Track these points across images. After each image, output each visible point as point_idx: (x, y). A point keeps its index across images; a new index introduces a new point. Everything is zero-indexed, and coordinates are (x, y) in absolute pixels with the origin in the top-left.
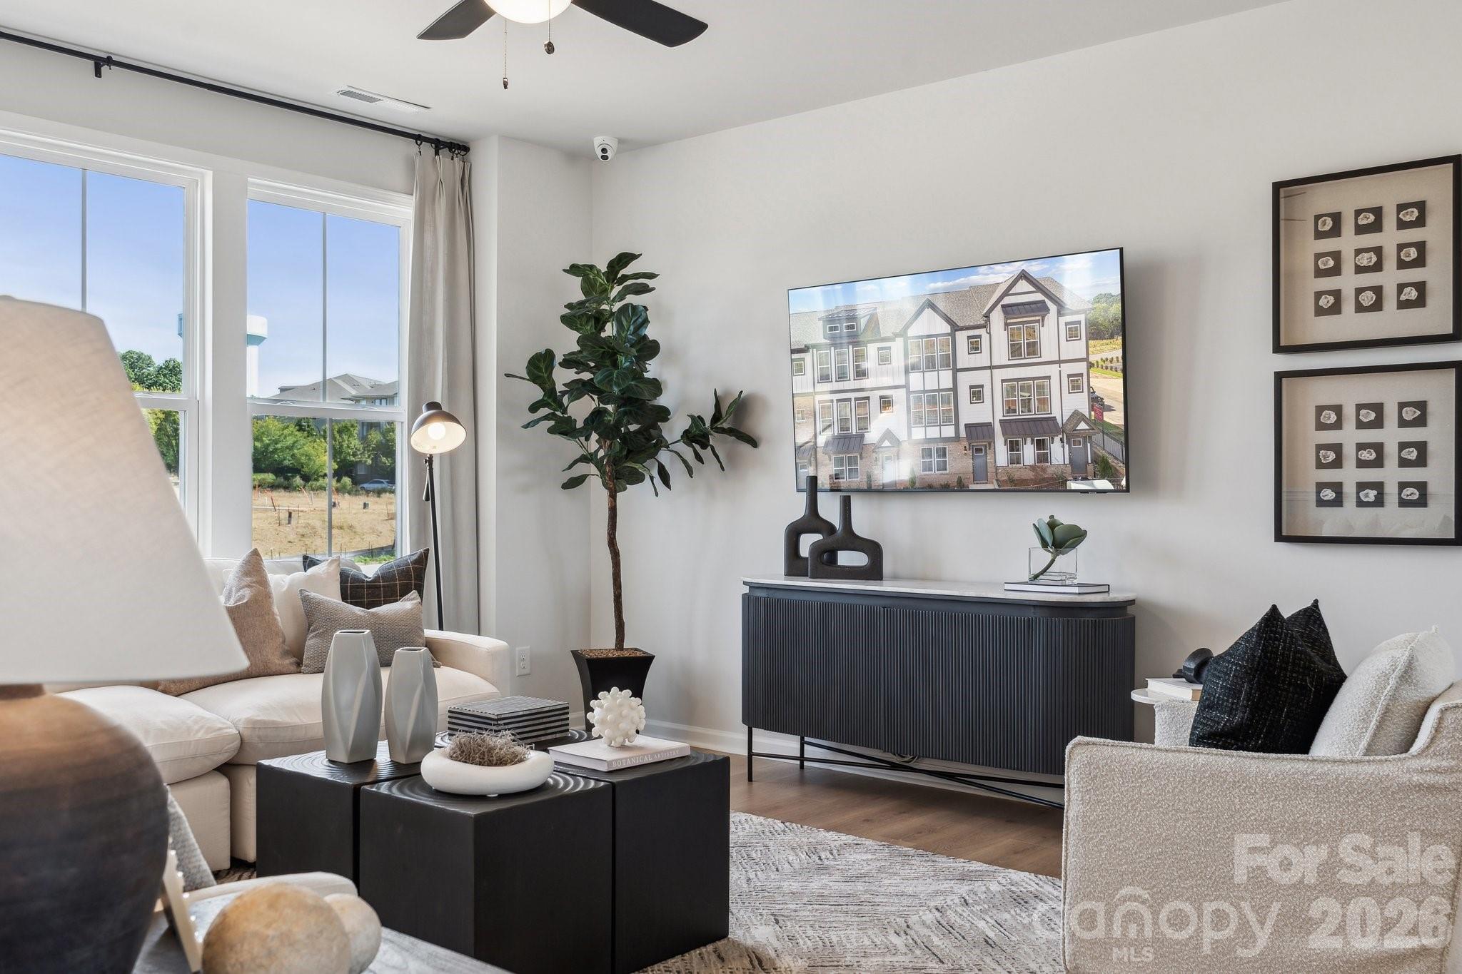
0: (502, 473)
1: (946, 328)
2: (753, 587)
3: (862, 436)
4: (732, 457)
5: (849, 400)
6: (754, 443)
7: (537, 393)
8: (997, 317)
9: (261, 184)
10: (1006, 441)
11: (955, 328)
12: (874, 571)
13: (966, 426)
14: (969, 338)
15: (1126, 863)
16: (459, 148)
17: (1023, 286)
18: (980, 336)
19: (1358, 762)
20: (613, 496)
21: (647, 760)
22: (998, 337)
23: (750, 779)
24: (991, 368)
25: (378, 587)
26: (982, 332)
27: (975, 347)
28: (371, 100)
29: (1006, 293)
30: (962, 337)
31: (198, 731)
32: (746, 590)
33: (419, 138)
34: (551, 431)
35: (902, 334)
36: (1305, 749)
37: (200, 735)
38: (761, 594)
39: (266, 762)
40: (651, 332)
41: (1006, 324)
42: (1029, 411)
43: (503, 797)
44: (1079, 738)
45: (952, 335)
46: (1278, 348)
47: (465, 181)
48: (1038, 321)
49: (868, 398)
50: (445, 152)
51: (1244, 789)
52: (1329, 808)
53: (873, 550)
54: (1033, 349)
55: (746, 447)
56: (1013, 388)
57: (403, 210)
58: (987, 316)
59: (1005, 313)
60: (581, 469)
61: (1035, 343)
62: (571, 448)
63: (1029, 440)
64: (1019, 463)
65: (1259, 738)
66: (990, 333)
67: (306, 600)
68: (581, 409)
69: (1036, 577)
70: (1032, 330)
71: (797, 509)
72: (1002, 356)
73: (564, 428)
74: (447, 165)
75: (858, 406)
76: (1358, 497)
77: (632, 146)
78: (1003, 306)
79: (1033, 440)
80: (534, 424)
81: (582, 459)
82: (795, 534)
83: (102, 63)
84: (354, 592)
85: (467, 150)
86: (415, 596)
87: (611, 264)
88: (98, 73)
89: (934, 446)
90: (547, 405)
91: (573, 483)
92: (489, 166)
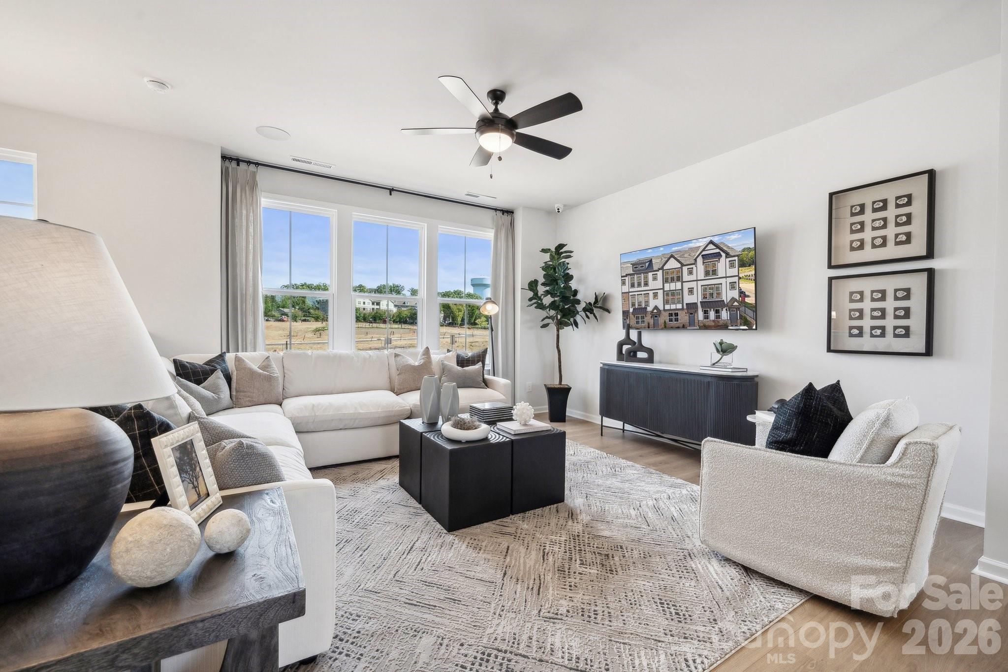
0: (522, 323)
1: (679, 265)
2: (604, 364)
3: (646, 308)
4: (601, 317)
5: (642, 294)
6: (608, 311)
7: (531, 294)
8: (700, 260)
9: (444, 228)
10: (703, 310)
11: (683, 265)
12: (650, 360)
13: (686, 304)
14: (688, 269)
15: (729, 498)
16: (509, 212)
17: (711, 246)
18: (692, 268)
19: (854, 466)
20: (558, 331)
21: (531, 431)
22: (700, 268)
23: (602, 435)
24: (697, 280)
25: (469, 360)
26: (694, 266)
27: (690, 272)
28: (477, 197)
29: (704, 250)
30: (685, 269)
31: (396, 407)
32: (602, 365)
33: (496, 210)
34: (536, 307)
35: (662, 268)
37: (397, 409)
38: (606, 367)
39: (401, 421)
40: (570, 272)
41: (704, 263)
42: (713, 298)
43: (468, 442)
44: (709, 438)
45: (681, 268)
46: (830, 266)
47: (512, 224)
48: (717, 261)
49: (648, 294)
50: (506, 214)
51: (789, 471)
52: (836, 487)
53: (650, 352)
54: (715, 272)
55: (606, 313)
56: (706, 288)
57: (490, 235)
58: (696, 260)
59: (703, 258)
60: (547, 321)
61: (716, 270)
62: (543, 313)
63: (712, 310)
64: (708, 319)
65: (801, 446)
66: (696, 267)
67: (443, 364)
68: (547, 300)
69: (714, 364)
70: (714, 265)
71: (622, 335)
72: (701, 275)
73: (541, 306)
74: (506, 218)
75: (645, 297)
76: (871, 333)
77: (569, 207)
78: (702, 256)
79: (714, 310)
80: (531, 305)
81: (547, 317)
82: (620, 345)
83: (391, 190)
84: (462, 362)
85: (513, 213)
86: (480, 364)
87: (556, 248)
88: (391, 194)
89: (673, 312)
90: (535, 299)
91: (545, 326)
92: (519, 217)
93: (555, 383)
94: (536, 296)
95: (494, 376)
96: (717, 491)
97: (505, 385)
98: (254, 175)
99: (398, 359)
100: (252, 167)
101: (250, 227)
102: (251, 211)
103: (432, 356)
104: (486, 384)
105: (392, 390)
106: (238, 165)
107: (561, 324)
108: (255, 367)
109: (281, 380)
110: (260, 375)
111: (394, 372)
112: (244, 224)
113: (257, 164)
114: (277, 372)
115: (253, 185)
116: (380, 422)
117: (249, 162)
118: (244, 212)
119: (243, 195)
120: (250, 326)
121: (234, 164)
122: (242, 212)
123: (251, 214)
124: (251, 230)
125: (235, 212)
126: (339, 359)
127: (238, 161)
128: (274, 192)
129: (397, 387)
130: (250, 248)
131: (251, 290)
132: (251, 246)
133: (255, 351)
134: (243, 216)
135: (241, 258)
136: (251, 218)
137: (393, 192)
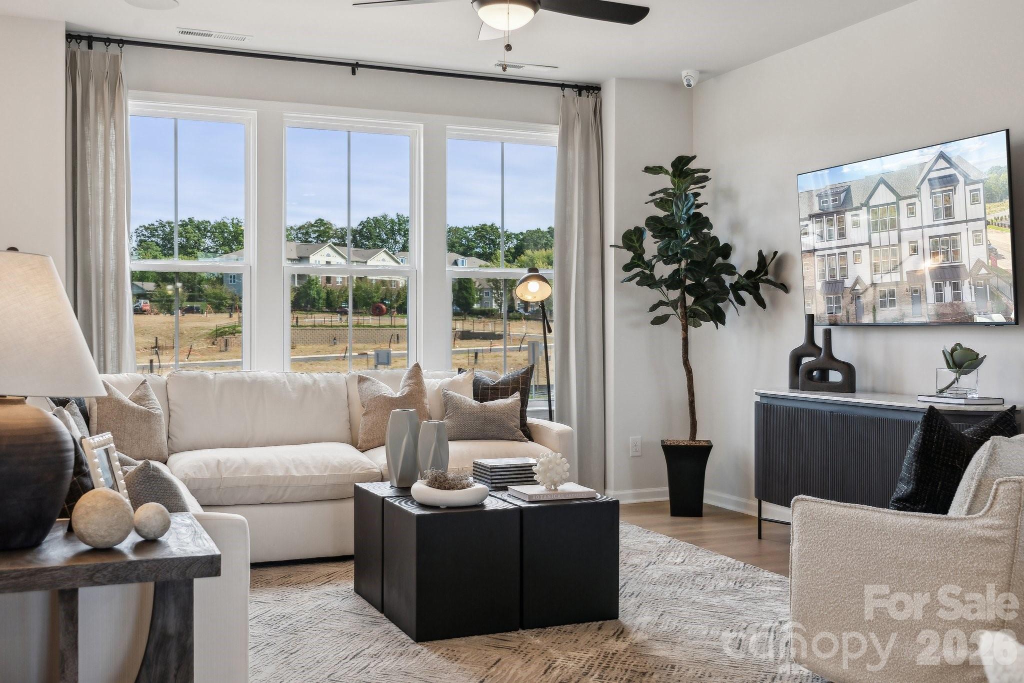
0: (618, 314)
1: (893, 199)
2: (763, 396)
3: (843, 282)
4: (774, 302)
5: (833, 255)
6: (785, 288)
7: (628, 256)
8: (925, 187)
9: (455, 129)
10: (933, 284)
11: (900, 198)
12: (849, 386)
13: (907, 272)
14: (908, 205)
15: (821, 584)
16: (592, 89)
17: (942, 163)
18: (914, 204)
20: (685, 330)
21: (559, 498)
22: (926, 205)
23: (760, 537)
24: (922, 227)
25: (498, 389)
26: (916, 200)
27: (912, 213)
28: (519, 67)
29: (930, 171)
30: (903, 204)
31: (356, 469)
32: (758, 399)
33: (563, 86)
34: (638, 283)
35: (866, 204)
36: (945, 511)
37: (356, 472)
38: (765, 401)
39: (357, 484)
40: (704, 211)
41: (932, 194)
42: (948, 260)
43: (449, 508)
45: (897, 203)
47: (598, 112)
48: (951, 190)
49: (846, 253)
50: (584, 92)
53: (848, 370)
54: (949, 212)
55: (781, 292)
56: (937, 242)
58: (919, 188)
59: (931, 185)
60: (662, 311)
61: (950, 207)
62: (654, 295)
63: (948, 283)
64: (942, 301)
65: (923, 504)
66: (920, 201)
67: (445, 395)
68: (663, 269)
69: (941, 391)
70: (948, 197)
71: (800, 340)
72: (928, 219)
73: (648, 281)
74: (588, 101)
75: (841, 259)
78: (930, 180)
79: (950, 283)
80: (630, 279)
81: (661, 303)
82: (796, 358)
83: (355, 67)
84: (483, 392)
85: (599, 90)
86: (517, 395)
87: (674, 165)
88: (354, 73)
89: (888, 290)
90: (638, 266)
91: (659, 321)
92: (610, 99)
93: (681, 436)
94: (638, 259)
95: (551, 419)
96: (807, 575)
97: (561, 435)
98: (116, 61)
99: (365, 385)
100: (113, 48)
101: (111, 152)
102: (112, 124)
103: (425, 380)
104: (528, 433)
105: (354, 443)
106: (91, 47)
107: (690, 318)
108: (125, 398)
109: (164, 421)
110: (133, 410)
111: (358, 410)
112: (101, 149)
113: (121, 42)
114: (158, 407)
115: (115, 81)
116: (328, 494)
117: (108, 41)
118: (101, 128)
119: (99, 97)
120: (111, 328)
121: (85, 45)
122: (98, 127)
123: (112, 131)
124: (112, 159)
125: (86, 128)
126: (259, 387)
127: (91, 40)
128: (148, 87)
129: (361, 437)
130: (111, 191)
131: (112, 264)
132: (112, 188)
133: (119, 371)
134: (99, 136)
135: (96, 210)
136: (112, 138)
137: (359, 71)
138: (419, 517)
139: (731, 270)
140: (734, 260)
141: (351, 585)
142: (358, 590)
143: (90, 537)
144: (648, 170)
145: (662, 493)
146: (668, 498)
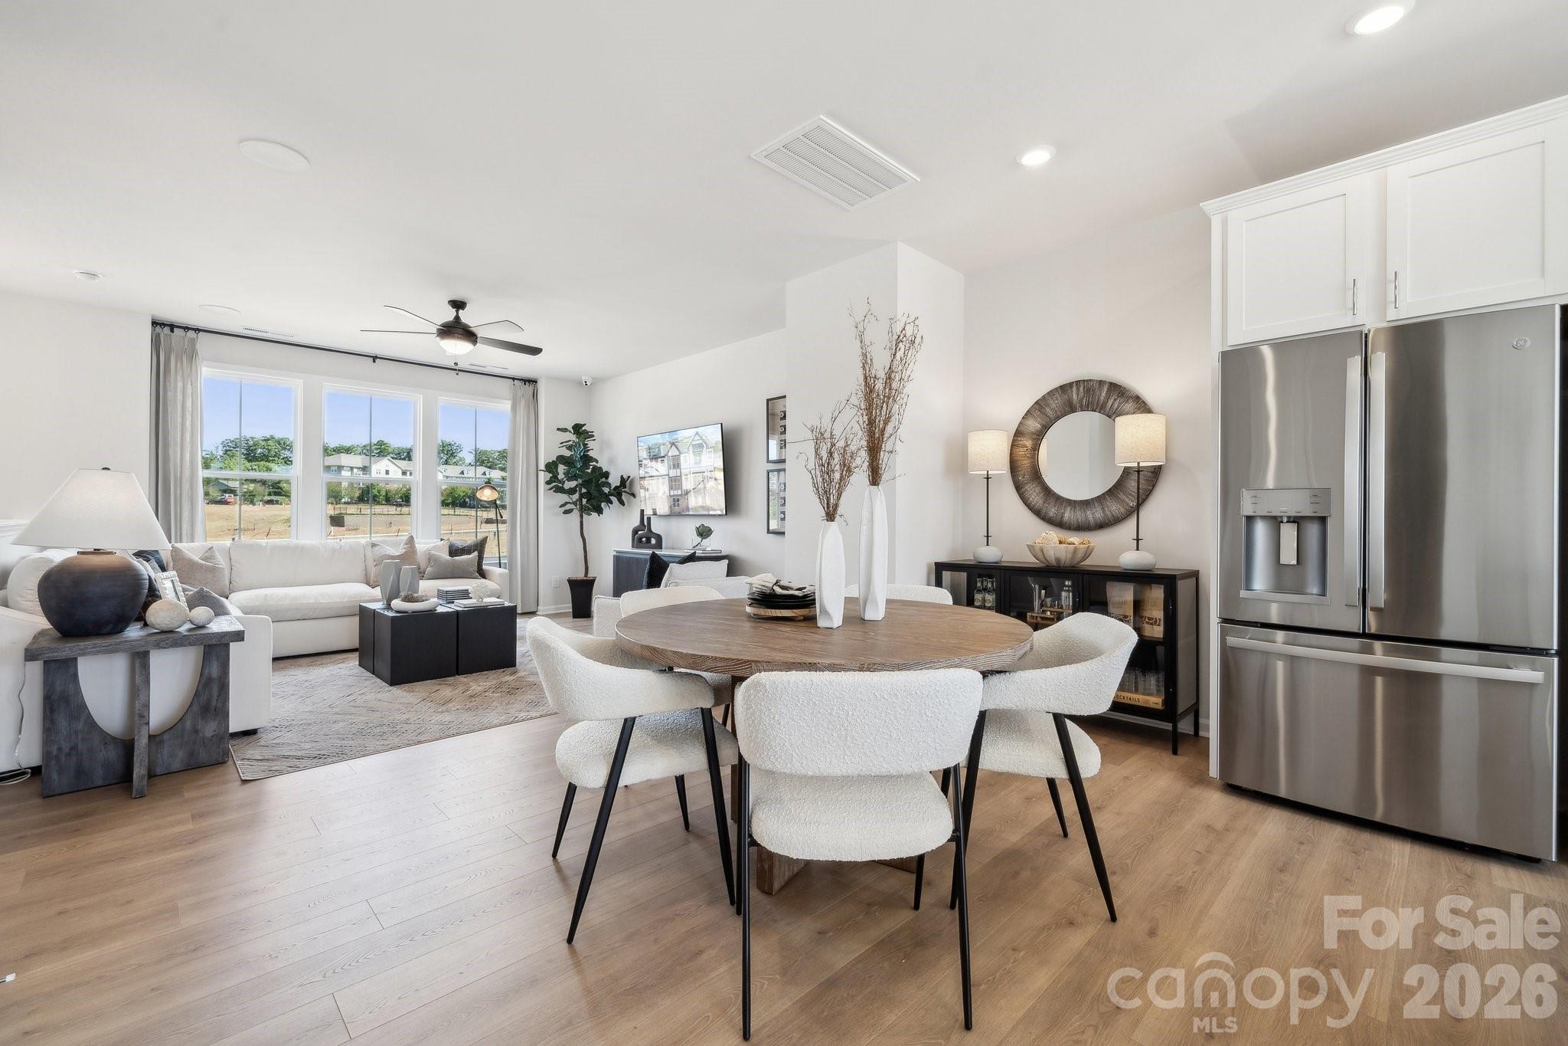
0: (545, 507)
1: (678, 453)
2: (618, 552)
4: (624, 501)
6: (635, 497)
7: (550, 476)
11: (680, 453)
12: (659, 545)
13: (684, 490)
14: (684, 457)
16: (531, 382)
17: (697, 438)
18: (687, 456)
20: (582, 517)
22: (691, 456)
25: (464, 549)
27: (685, 460)
28: (483, 367)
29: (693, 440)
30: (682, 457)
31: (365, 597)
32: (615, 553)
33: (514, 379)
34: (556, 491)
35: (667, 455)
38: (619, 554)
39: (361, 604)
40: (590, 454)
41: (692, 451)
43: (413, 612)
45: (679, 456)
46: (768, 461)
47: (535, 395)
49: (659, 479)
50: (528, 383)
53: (659, 538)
55: (630, 497)
57: (507, 406)
58: (688, 448)
59: (693, 447)
60: (569, 506)
61: (699, 459)
62: (564, 498)
66: (689, 455)
67: (429, 554)
68: (569, 483)
69: (694, 547)
71: (637, 523)
72: (692, 464)
73: (559, 490)
74: (529, 388)
78: (692, 445)
80: (551, 489)
81: (566, 503)
82: (635, 532)
83: (375, 358)
84: (454, 551)
85: (536, 382)
86: (476, 553)
87: (573, 428)
88: (374, 362)
89: (676, 498)
90: (555, 482)
91: (566, 512)
92: (542, 388)
93: (580, 575)
94: (554, 478)
95: (498, 566)
97: (500, 574)
98: (193, 342)
99: (377, 548)
100: (191, 334)
101: (188, 400)
102: (189, 383)
103: (417, 545)
104: (482, 574)
105: (368, 583)
106: (172, 331)
107: (583, 510)
108: (196, 558)
109: (227, 572)
110: (201, 566)
111: (371, 564)
112: (179, 397)
113: (197, 330)
114: (221, 562)
115: (192, 354)
116: (346, 612)
117: (186, 328)
118: (180, 384)
119: (179, 364)
120: (186, 514)
121: (167, 330)
122: (176, 386)
123: (189, 386)
124: (189, 404)
125: (168, 384)
126: (300, 551)
127: (172, 327)
128: (217, 360)
129: (372, 578)
130: (187, 425)
131: (187, 473)
132: (188, 423)
133: (193, 541)
134: (178, 389)
135: (175, 436)
136: (189, 391)
137: (377, 360)
138: (393, 618)
139: (609, 485)
140: (610, 480)
141: (358, 663)
142: (360, 665)
143: (158, 624)
144: (558, 429)
145: (568, 607)
146: (571, 610)
